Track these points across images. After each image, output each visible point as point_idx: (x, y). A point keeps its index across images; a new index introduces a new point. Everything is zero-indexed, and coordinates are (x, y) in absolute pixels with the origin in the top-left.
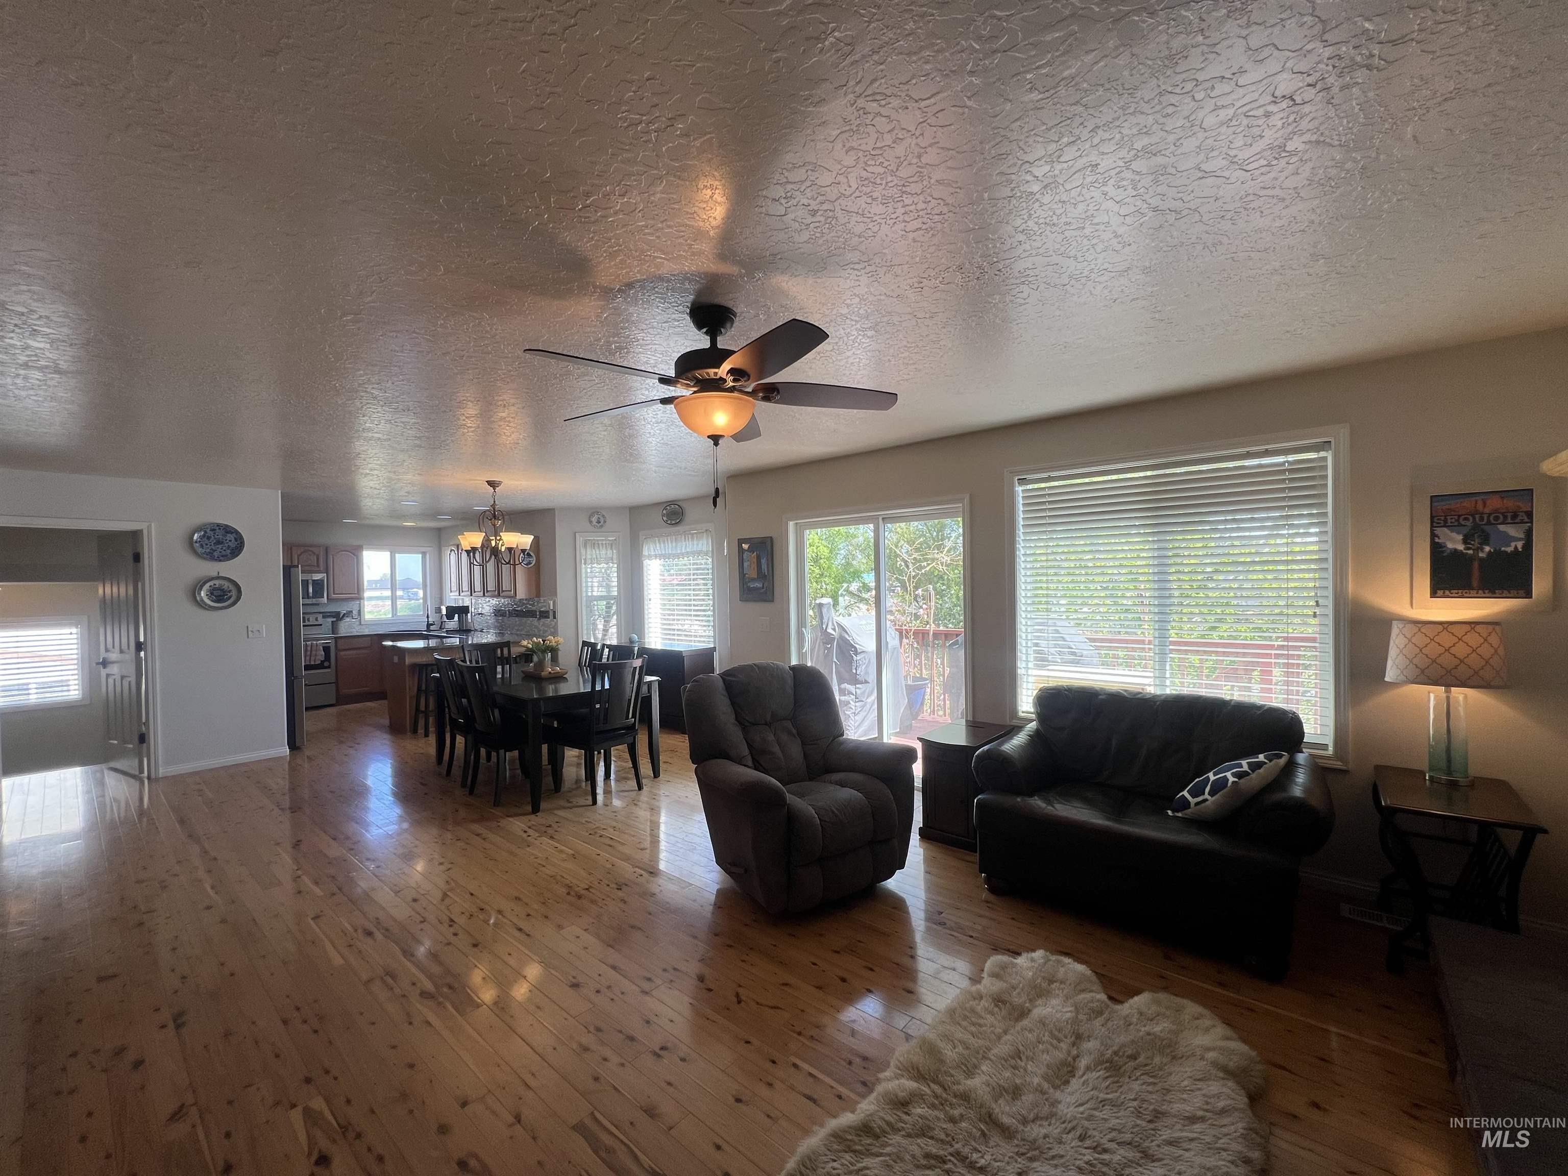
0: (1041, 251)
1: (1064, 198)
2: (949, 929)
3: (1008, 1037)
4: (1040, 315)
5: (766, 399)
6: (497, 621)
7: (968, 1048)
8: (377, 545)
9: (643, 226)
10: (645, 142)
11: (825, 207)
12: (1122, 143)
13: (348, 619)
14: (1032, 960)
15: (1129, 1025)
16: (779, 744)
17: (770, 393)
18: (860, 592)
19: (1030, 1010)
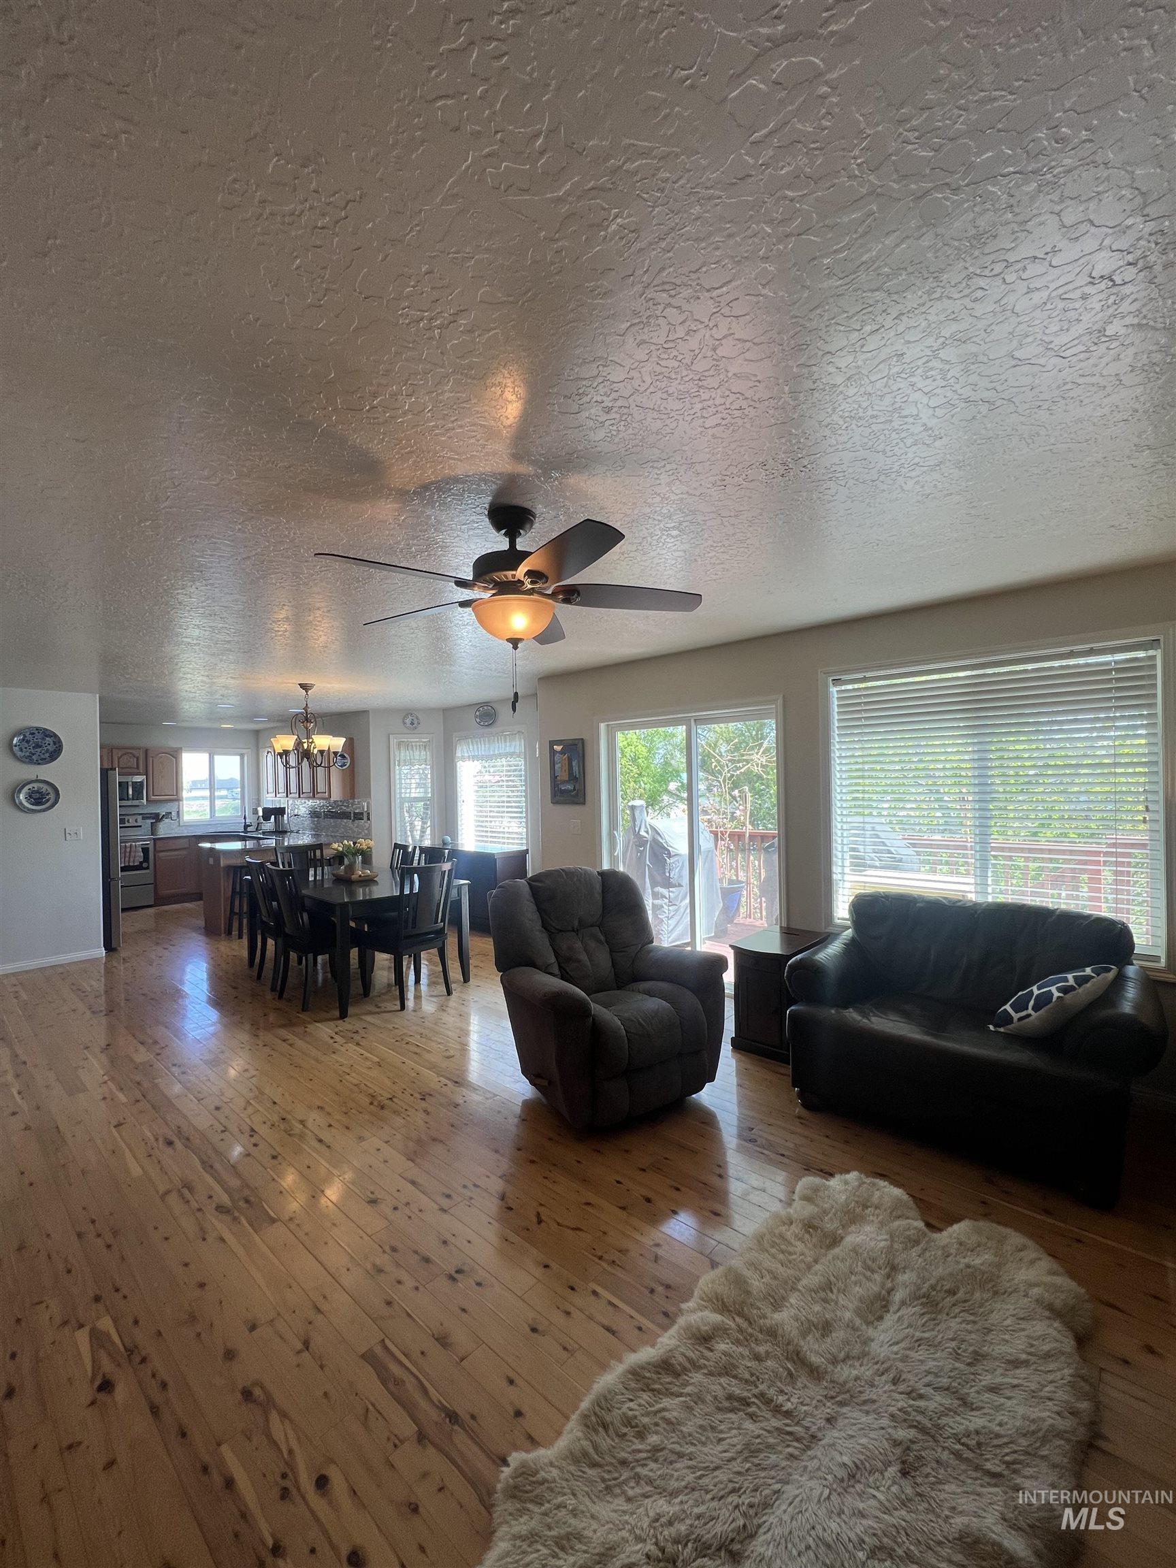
0: (849, 445)
1: (869, 389)
2: (758, 1146)
3: (818, 1267)
4: (849, 512)
5: (567, 601)
6: (313, 822)
7: (775, 1278)
8: (195, 748)
9: (433, 426)
10: (429, 339)
11: (619, 403)
12: (929, 330)
13: (167, 821)
14: (846, 1183)
15: (947, 1256)
16: (586, 950)
17: (570, 594)
18: (679, 791)
19: (842, 1238)
